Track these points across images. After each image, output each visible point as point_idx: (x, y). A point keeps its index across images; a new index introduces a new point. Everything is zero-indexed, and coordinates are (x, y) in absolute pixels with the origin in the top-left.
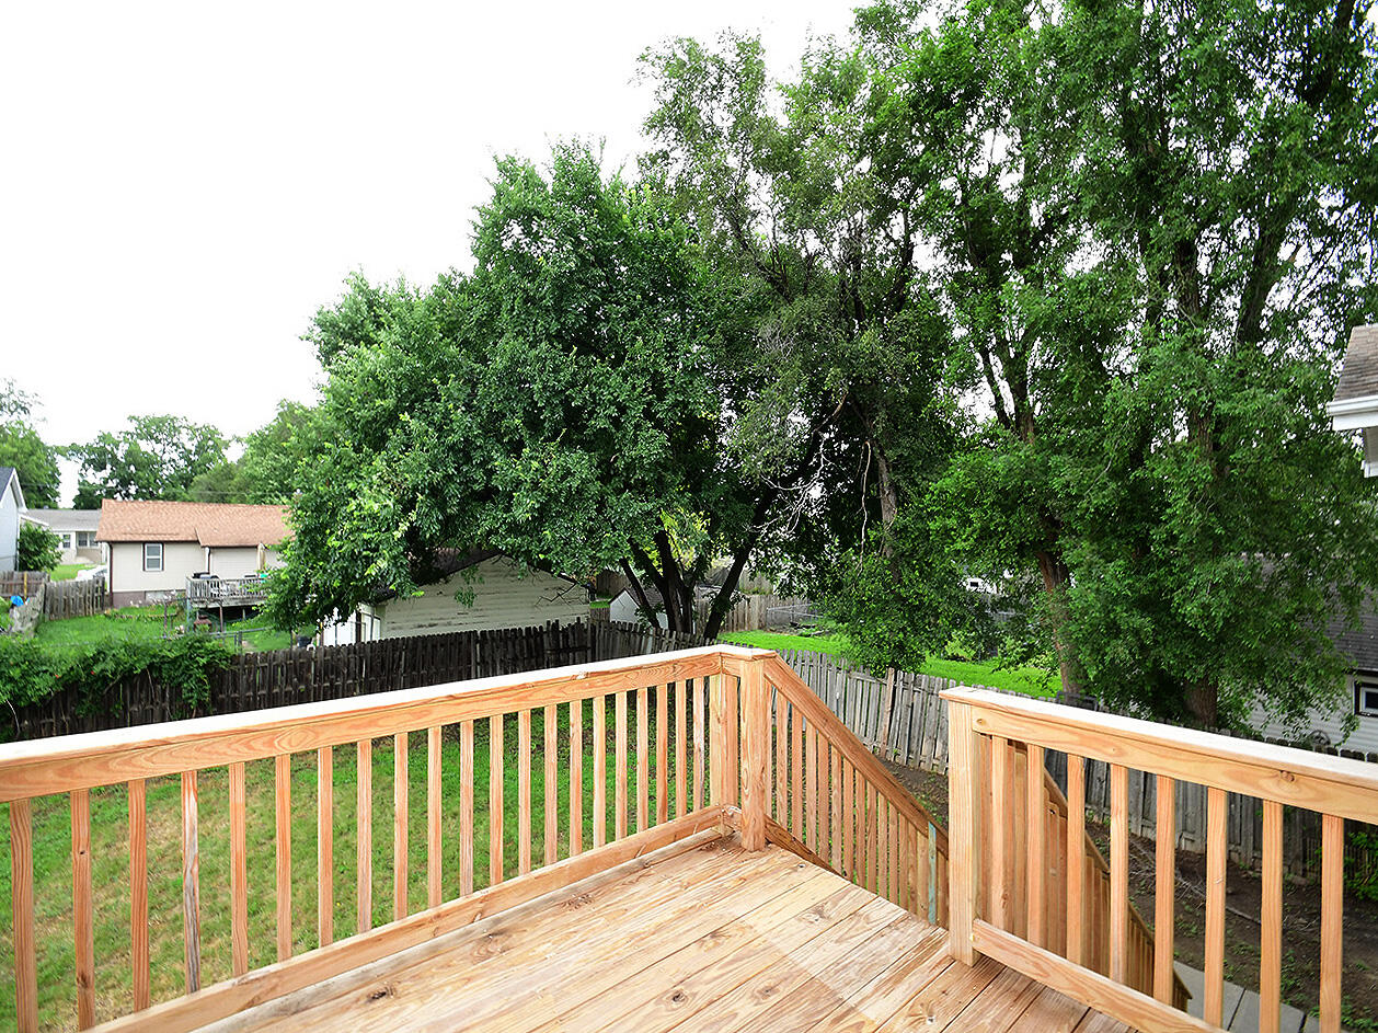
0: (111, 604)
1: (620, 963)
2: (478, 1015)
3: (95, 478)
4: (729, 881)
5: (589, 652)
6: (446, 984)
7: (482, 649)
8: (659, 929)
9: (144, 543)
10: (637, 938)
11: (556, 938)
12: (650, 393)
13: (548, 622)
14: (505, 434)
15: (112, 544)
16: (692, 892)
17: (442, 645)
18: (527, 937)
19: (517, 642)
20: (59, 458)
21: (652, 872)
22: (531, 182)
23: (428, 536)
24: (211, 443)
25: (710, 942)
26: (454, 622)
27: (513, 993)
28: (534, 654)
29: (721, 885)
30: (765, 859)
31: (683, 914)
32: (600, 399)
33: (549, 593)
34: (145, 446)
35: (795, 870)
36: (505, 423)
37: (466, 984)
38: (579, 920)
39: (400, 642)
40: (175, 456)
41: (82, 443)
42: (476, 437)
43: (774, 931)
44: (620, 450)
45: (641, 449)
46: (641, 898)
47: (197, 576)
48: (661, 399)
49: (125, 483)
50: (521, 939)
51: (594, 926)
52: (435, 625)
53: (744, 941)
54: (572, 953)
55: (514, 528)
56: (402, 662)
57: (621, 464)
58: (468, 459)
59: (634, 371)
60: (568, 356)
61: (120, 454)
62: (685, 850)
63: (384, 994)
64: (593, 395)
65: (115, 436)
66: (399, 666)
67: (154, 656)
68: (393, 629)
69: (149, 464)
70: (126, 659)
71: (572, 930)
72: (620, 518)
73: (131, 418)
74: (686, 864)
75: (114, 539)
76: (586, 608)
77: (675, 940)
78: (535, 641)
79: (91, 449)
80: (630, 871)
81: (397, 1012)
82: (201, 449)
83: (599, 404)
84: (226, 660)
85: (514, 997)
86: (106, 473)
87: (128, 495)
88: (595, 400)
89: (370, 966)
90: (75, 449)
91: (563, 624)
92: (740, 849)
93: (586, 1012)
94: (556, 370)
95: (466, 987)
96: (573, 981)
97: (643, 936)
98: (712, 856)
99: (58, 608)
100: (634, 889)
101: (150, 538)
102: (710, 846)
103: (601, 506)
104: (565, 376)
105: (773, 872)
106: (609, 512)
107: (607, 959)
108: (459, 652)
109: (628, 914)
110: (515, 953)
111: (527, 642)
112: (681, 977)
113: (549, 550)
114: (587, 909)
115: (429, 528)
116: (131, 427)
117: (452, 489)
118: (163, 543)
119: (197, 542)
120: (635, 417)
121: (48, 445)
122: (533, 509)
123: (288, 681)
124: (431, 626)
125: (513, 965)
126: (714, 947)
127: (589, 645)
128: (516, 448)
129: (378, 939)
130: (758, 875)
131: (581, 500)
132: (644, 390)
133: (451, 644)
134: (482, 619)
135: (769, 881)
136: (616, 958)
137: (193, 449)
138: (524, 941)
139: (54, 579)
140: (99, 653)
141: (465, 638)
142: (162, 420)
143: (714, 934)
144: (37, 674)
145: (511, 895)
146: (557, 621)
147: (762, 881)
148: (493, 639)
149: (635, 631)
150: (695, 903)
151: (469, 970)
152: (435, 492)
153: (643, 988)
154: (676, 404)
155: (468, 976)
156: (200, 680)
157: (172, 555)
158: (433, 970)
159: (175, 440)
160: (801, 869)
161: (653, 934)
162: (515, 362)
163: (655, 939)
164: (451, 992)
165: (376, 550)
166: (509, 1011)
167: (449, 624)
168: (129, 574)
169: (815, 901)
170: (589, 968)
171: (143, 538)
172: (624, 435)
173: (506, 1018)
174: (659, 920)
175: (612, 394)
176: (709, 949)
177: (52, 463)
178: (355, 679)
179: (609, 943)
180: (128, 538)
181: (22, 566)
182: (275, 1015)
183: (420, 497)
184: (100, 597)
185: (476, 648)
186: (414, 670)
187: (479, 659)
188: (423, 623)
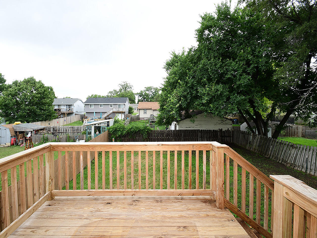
0: (139, 120)
1: (155, 221)
2: (119, 217)
3: (140, 98)
4: (202, 214)
5: (232, 138)
6: (120, 207)
7: (201, 134)
8: (172, 217)
9: (144, 109)
10: (165, 217)
11: (147, 208)
12: (245, 65)
13: (219, 129)
14: (202, 83)
15: (139, 109)
16: (189, 212)
17: (191, 132)
18: (142, 204)
19: (210, 133)
20: (135, 95)
21: (183, 202)
22: (211, 18)
23: (183, 107)
24: (157, 91)
25: (182, 229)
26: (194, 127)
27: (128, 216)
28: (215, 136)
29: (199, 214)
30: (221, 213)
31: (181, 217)
32: (229, 70)
33: (220, 121)
34: (147, 92)
35: (229, 221)
36: (202, 81)
37: (123, 209)
38: (155, 206)
39: (182, 130)
40: (151, 94)
41: (138, 93)
42: (195, 84)
43: (204, 236)
44: (235, 83)
45: (242, 82)
46: (174, 207)
47: (151, 115)
48: (249, 67)
49: (144, 99)
50: (140, 204)
51: (157, 209)
52: (190, 127)
53: (191, 234)
54: (147, 213)
55: (203, 104)
56: (183, 135)
57: (235, 87)
58: (193, 88)
59: (241, 60)
60: (219, 61)
61: (144, 94)
62: (198, 199)
63: (110, 203)
64: (227, 69)
65: (143, 91)
66: (182, 136)
67: (139, 129)
68: (181, 128)
69: (147, 95)
70: (135, 129)
71: (152, 207)
72: (234, 101)
73: (145, 88)
74: (193, 204)
75: (140, 108)
76: (231, 126)
77: (173, 223)
78: (215, 133)
79: (140, 93)
80: (177, 199)
81: (109, 208)
82: (155, 92)
83: (228, 71)
84: (150, 131)
85: (128, 217)
86: (142, 97)
87: (145, 101)
88: (227, 70)
89: (113, 197)
90: (138, 94)
91: (224, 130)
92: (215, 206)
93: (138, 229)
94: (215, 65)
95: (122, 209)
96: (142, 220)
97: (166, 217)
98: (204, 204)
99: (132, 120)
100: (174, 204)
101: (145, 108)
102: (205, 201)
103: (228, 99)
104: (218, 66)
105: (220, 218)
106: (230, 100)
107: (153, 219)
108: (196, 134)
109: (167, 210)
110: (137, 207)
111: (213, 133)
112: (165, 234)
113: (212, 110)
114: (159, 204)
115: (184, 105)
116: (145, 89)
117: (189, 96)
118: (147, 109)
119: (151, 109)
120: (239, 73)
121: (134, 93)
122: (207, 100)
123: (161, 136)
124: (189, 128)
125: (134, 209)
126: (182, 231)
127: (231, 136)
128: (204, 86)
129: (112, 192)
130: (214, 216)
131: (221, 97)
132: (243, 65)
133: (193, 132)
134: (201, 127)
135: (216, 220)
136: (155, 220)
137: (154, 92)
138: (141, 205)
139: (133, 115)
140: (132, 128)
141: (197, 131)
142: (149, 87)
143: (185, 227)
144: (124, 130)
145: (142, 193)
146: (222, 129)
147: (214, 219)
148: (204, 132)
149: (246, 134)
150: (187, 215)
151: (126, 206)
152: (185, 97)
153: (154, 231)
154: (255, 67)
155: (124, 207)
156: (146, 134)
157: (148, 111)
158: (121, 203)
159: (151, 91)
160: (231, 221)
161: (169, 218)
162: (204, 65)
163: (168, 220)
164: (119, 209)
165: (172, 109)
166: (124, 219)
167: (193, 127)
168: (142, 115)
169: (227, 234)
170: (147, 218)
171: (144, 108)
172: (236, 79)
173: (122, 220)
174: (173, 215)
175: (232, 68)
176: (180, 231)
177: (134, 96)
178: (173, 137)
179: (157, 215)
180: (142, 108)
181: (129, 113)
182: (93, 199)
183: (182, 98)
184: (138, 118)
185: (199, 134)
186: (185, 137)
187: (200, 136)
188: (188, 127)
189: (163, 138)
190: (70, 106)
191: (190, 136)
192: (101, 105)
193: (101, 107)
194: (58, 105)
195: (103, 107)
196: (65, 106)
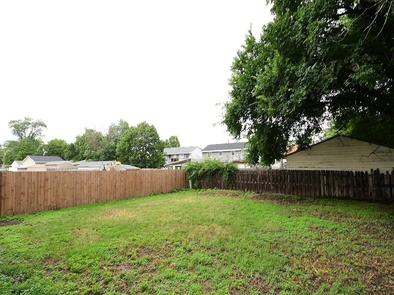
7: (327, 178)
13: (372, 170)
17: (306, 175)
19: (349, 177)
26: (316, 167)
39: (287, 171)
52: (307, 167)
56: (288, 179)
67: (218, 167)
84: (235, 171)
91: (382, 172)
108: (315, 179)
111: (356, 178)
123: (251, 180)
133: (311, 175)
141: (317, 173)
148: (334, 174)
167: (314, 167)
185: (324, 178)
186: (294, 183)
187: (325, 183)
188: (302, 166)
189: (255, 182)
190: (187, 155)
191: (303, 181)
192: (220, 152)
193: (220, 155)
194: (177, 155)
195: (222, 156)
196: (183, 155)
